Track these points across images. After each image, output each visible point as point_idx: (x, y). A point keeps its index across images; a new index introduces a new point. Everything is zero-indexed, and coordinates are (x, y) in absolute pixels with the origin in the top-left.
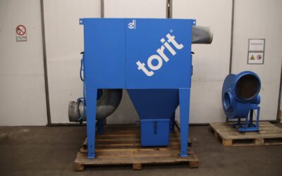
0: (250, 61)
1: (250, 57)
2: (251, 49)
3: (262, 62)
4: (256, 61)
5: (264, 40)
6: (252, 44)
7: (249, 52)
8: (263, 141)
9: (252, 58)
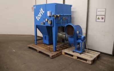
0: (97, 20)
1: (97, 18)
2: (97, 14)
3: (104, 21)
4: (101, 20)
5: (106, 9)
6: (98, 11)
7: (97, 15)
8: (76, 58)
9: (99, 19)
